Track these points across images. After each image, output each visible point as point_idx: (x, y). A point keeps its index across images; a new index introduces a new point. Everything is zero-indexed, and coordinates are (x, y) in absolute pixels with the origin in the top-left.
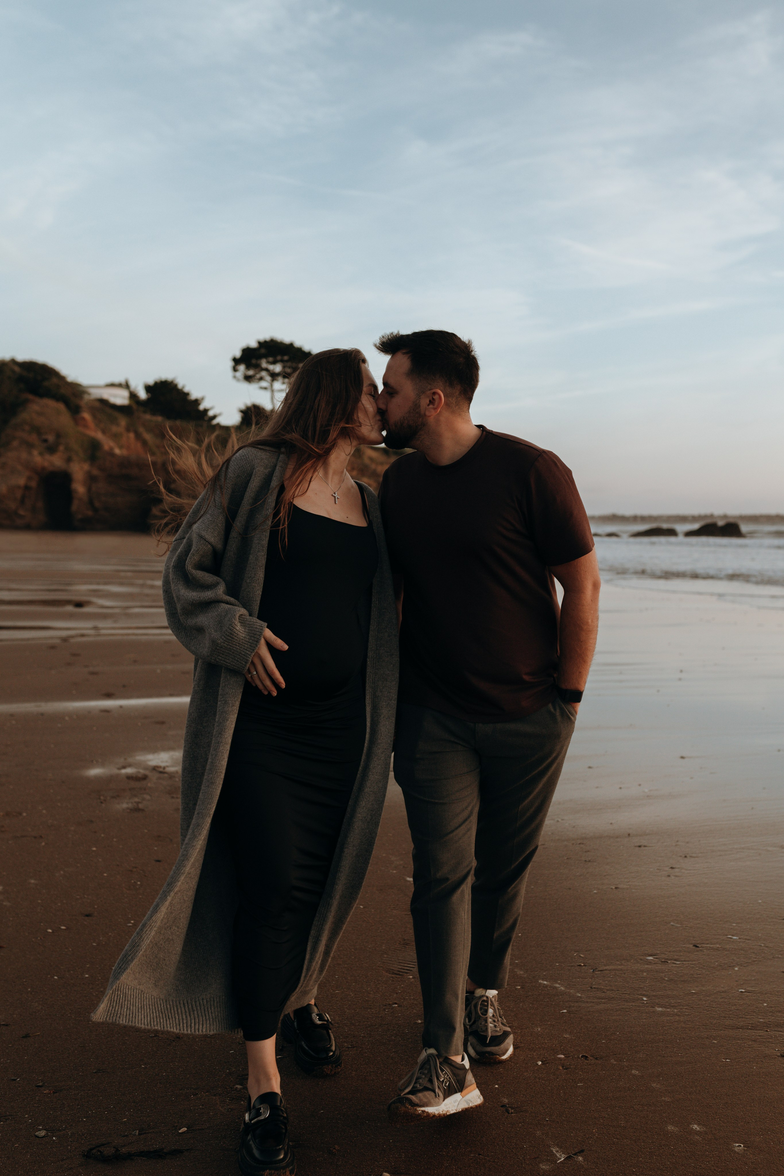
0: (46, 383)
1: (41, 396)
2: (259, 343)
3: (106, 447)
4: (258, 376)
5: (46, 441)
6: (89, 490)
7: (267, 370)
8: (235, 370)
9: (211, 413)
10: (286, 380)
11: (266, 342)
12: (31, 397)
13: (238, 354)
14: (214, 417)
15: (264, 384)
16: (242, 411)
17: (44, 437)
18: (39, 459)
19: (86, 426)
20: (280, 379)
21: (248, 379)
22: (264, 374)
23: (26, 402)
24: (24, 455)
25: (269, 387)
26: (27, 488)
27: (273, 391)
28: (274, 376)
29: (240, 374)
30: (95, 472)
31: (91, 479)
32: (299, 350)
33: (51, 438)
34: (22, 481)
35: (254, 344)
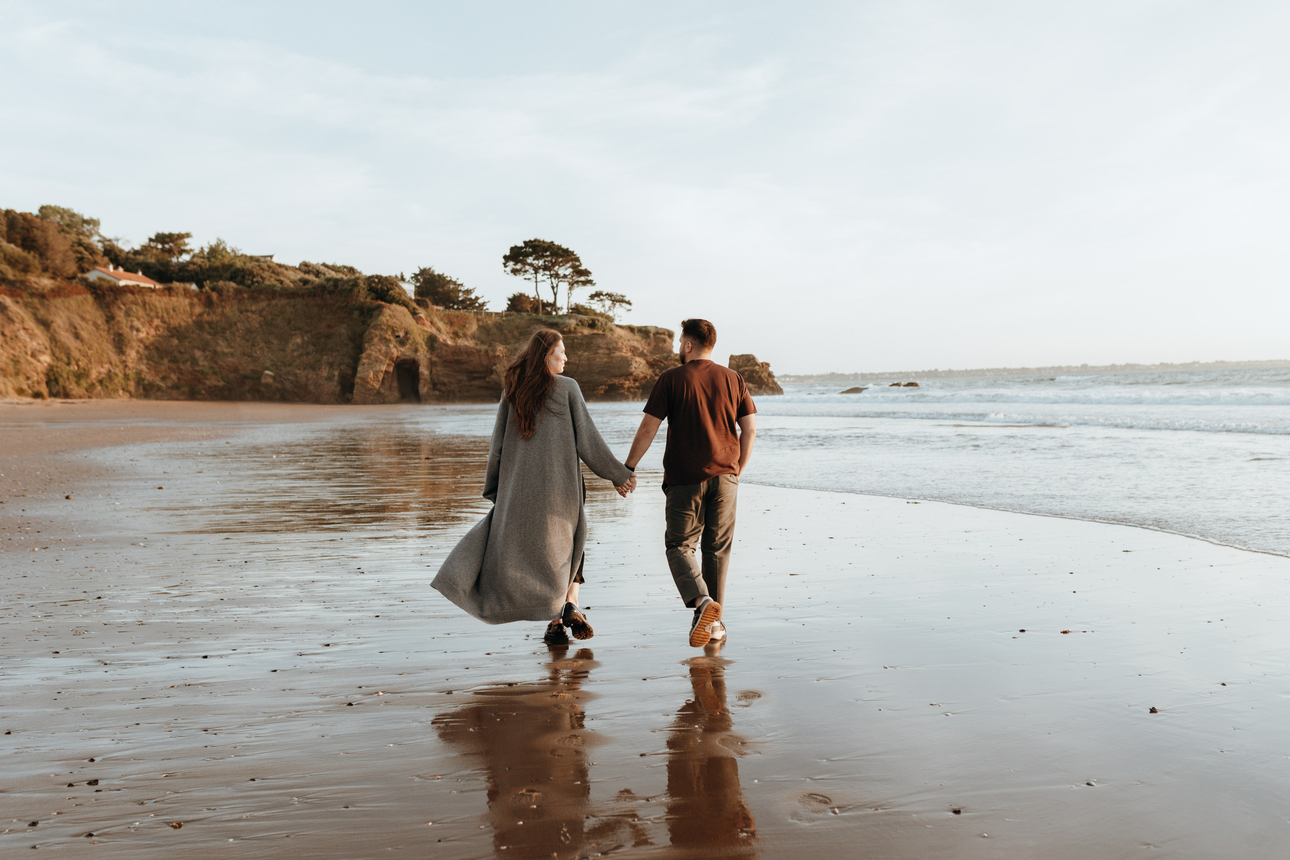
0: (391, 292)
1: (390, 302)
2: (525, 242)
3: (441, 340)
4: (523, 270)
5: (398, 337)
6: (431, 372)
7: (531, 265)
8: (505, 265)
9: (480, 301)
10: (547, 273)
11: (530, 241)
12: (383, 303)
13: (508, 253)
14: (483, 304)
15: (527, 276)
16: (509, 300)
17: (397, 334)
18: (396, 351)
19: (424, 324)
20: (541, 271)
21: (515, 272)
22: (527, 267)
23: (380, 308)
24: (384, 348)
25: (534, 280)
26: (386, 372)
27: (536, 282)
28: (536, 270)
29: (509, 269)
30: (435, 359)
31: (432, 364)
32: (559, 248)
33: (402, 334)
34: (384, 368)
35: (521, 244)
